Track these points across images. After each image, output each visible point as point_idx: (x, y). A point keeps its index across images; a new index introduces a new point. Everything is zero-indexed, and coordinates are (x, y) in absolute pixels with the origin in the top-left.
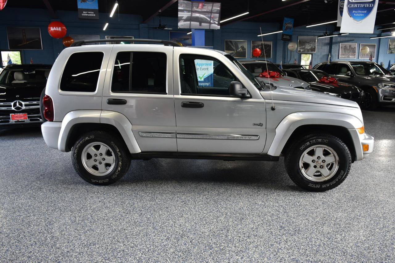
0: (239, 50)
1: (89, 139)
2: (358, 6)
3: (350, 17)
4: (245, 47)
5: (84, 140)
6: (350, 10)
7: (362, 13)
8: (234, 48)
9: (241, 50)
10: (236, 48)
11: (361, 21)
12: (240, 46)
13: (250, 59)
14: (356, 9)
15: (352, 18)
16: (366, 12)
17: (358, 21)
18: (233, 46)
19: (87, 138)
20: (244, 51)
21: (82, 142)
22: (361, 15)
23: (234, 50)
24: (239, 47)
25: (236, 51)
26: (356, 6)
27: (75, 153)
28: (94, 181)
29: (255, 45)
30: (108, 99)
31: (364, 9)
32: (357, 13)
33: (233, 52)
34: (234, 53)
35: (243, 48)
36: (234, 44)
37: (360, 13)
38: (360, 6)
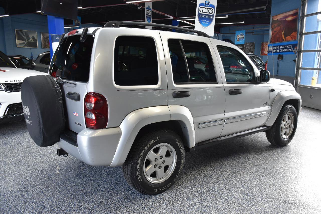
0: (30, 40)
1: (155, 141)
2: (204, 16)
3: (200, 24)
4: (35, 38)
5: (150, 145)
6: (200, 19)
7: (207, 22)
8: (25, 38)
9: (32, 41)
10: (27, 38)
11: (206, 28)
12: (30, 36)
13: (41, 49)
14: (204, 19)
15: (201, 25)
16: (209, 21)
17: (205, 27)
18: (24, 35)
19: (153, 141)
20: (35, 41)
21: (147, 148)
22: (207, 23)
23: (25, 40)
24: (30, 38)
25: (28, 41)
26: (203, 16)
27: (138, 163)
28: (157, 191)
29: (45, 36)
30: (173, 93)
31: (208, 19)
32: (204, 22)
33: (25, 41)
34: (26, 43)
35: (33, 38)
36: (24, 34)
37: (206, 22)
38: (206, 16)
